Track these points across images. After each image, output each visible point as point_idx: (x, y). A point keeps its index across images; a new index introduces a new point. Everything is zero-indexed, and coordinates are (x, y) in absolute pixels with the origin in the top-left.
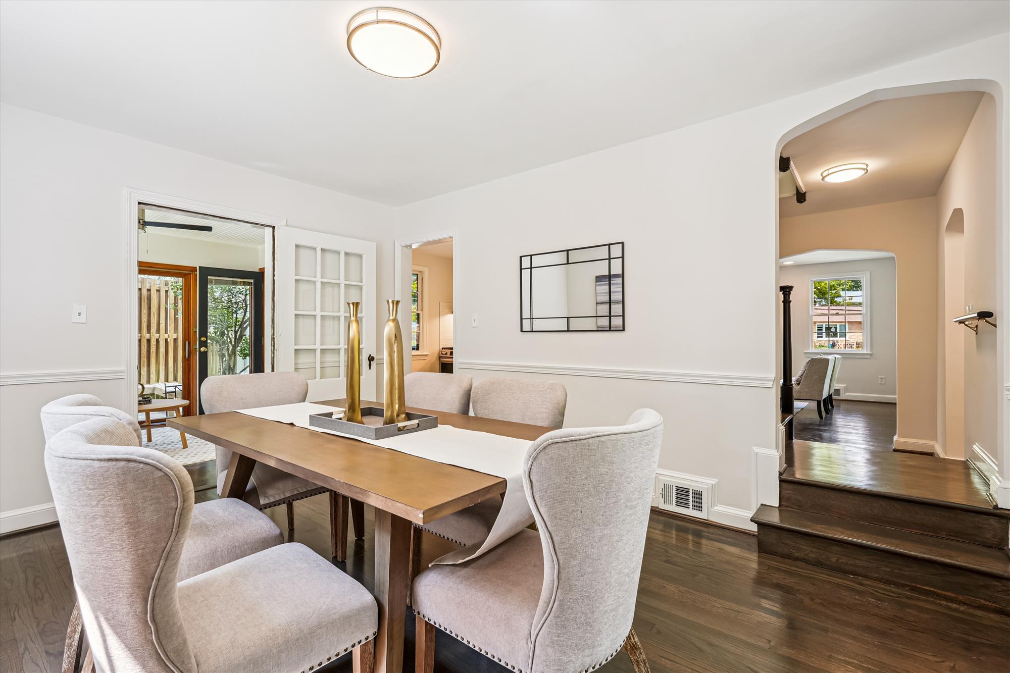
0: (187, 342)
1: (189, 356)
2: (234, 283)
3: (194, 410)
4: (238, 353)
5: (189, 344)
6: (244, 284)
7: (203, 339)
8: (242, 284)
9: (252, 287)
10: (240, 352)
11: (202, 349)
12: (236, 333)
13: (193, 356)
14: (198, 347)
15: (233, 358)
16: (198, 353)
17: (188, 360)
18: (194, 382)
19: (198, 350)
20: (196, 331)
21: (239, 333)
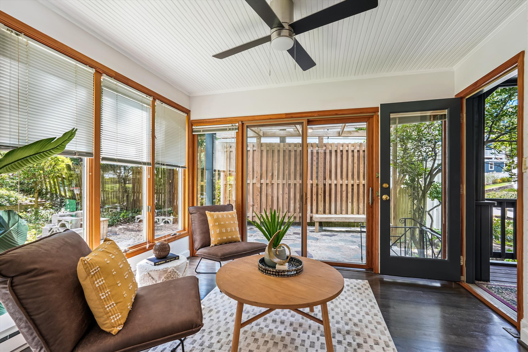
0: (370, 188)
1: (372, 203)
2: (423, 118)
3: (377, 263)
4: (428, 195)
5: (372, 190)
6: (435, 118)
7: (385, 185)
8: (432, 119)
9: (445, 122)
10: (429, 195)
11: (384, 197)
12: (425, 179)
13: (375, 204)
14: (380, 194)
15: (423, 201)
16: (380, 201)
17: (372, 207)
18: (377, 231)
19: (379, 197)
20: (379, 177)
21: (428, 179)
